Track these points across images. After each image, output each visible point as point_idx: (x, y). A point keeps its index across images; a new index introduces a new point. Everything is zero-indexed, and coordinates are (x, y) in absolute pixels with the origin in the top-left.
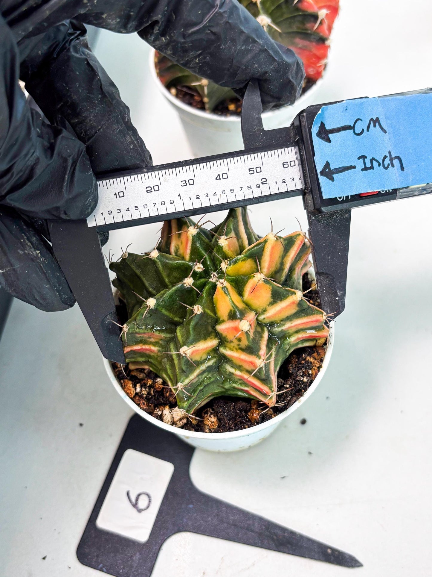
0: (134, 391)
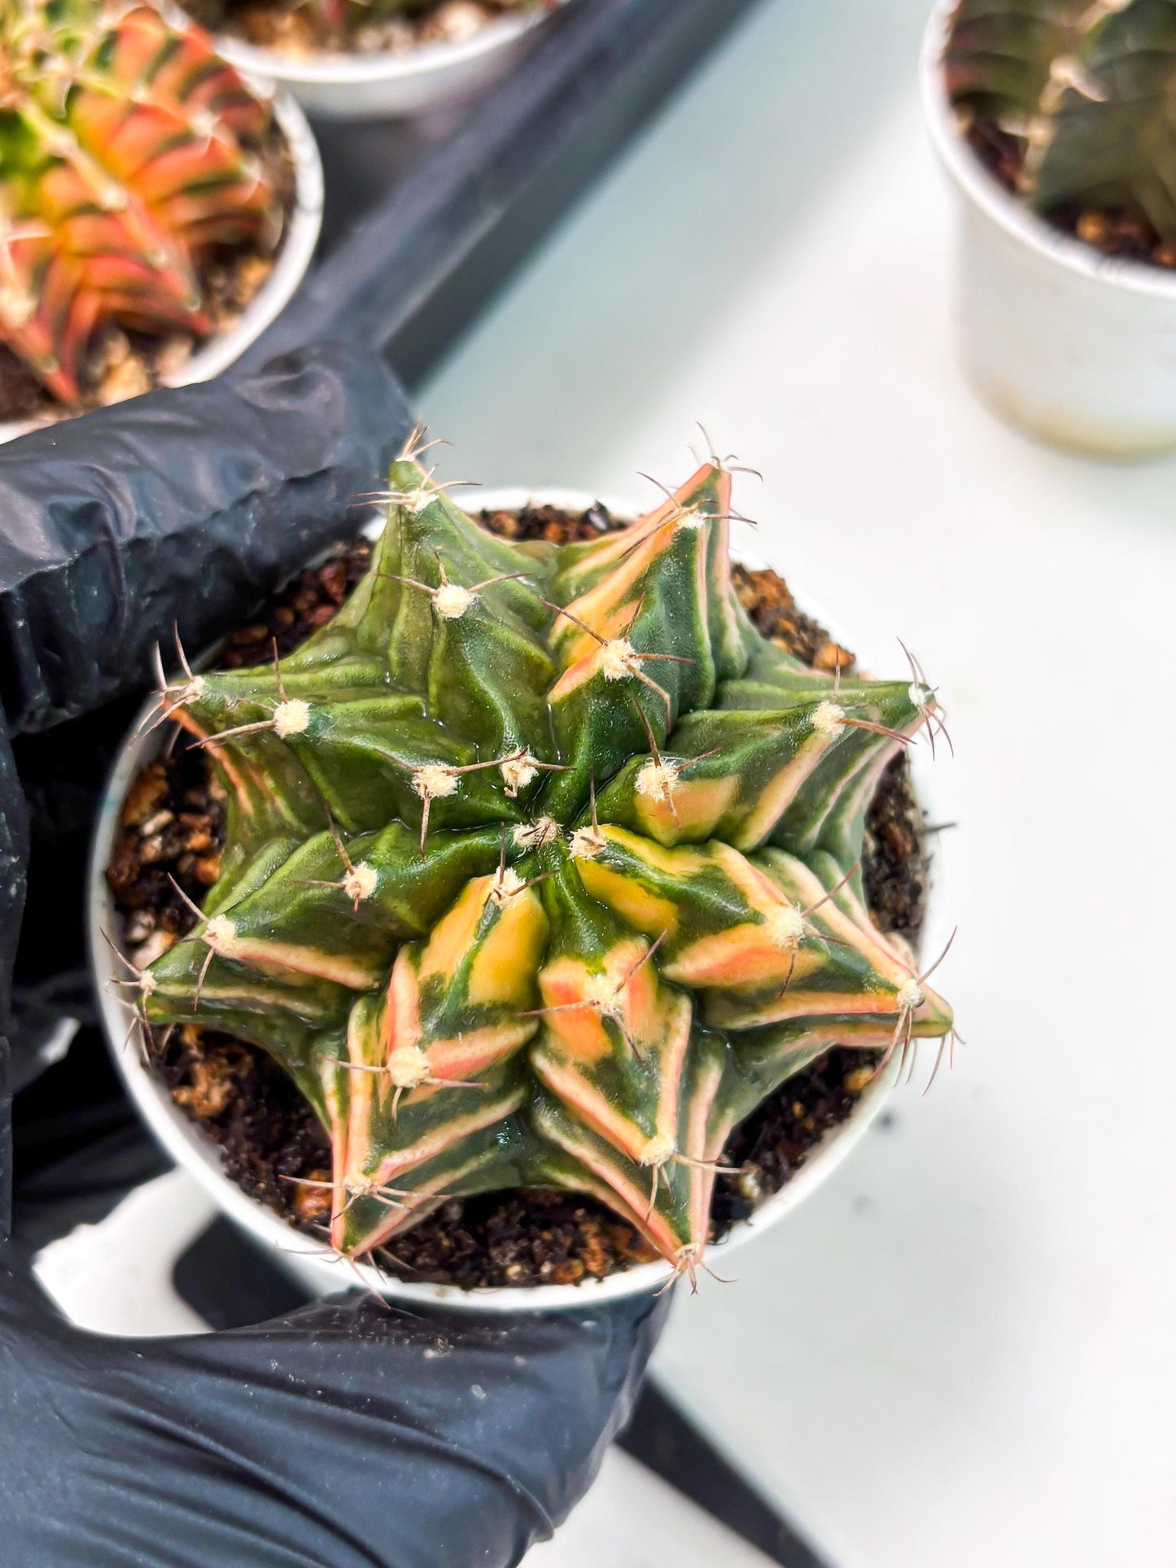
0: (141, 815)
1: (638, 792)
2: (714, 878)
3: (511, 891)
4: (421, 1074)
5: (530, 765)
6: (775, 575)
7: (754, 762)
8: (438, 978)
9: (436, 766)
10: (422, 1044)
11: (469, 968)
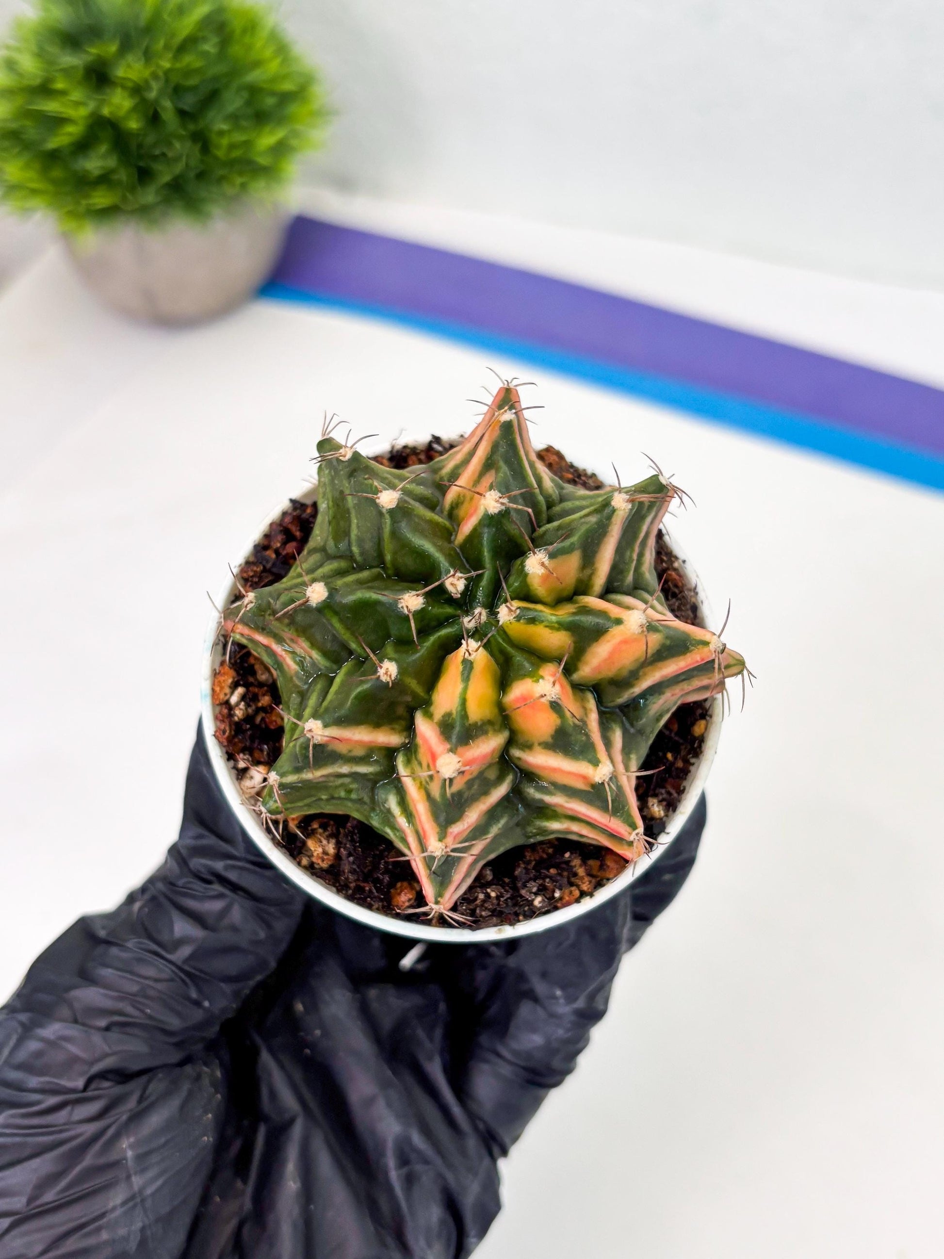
0: (226, 694)
1: (528, 573)
2: (585, 610)
3: (475, 650)
4: (458, 766)
5: (461, 578)
6: (554, 449)
7: (587, 539)
8: (448, 715)
9: (409, 594)
10: (452, 750)
11: (464, 702)
